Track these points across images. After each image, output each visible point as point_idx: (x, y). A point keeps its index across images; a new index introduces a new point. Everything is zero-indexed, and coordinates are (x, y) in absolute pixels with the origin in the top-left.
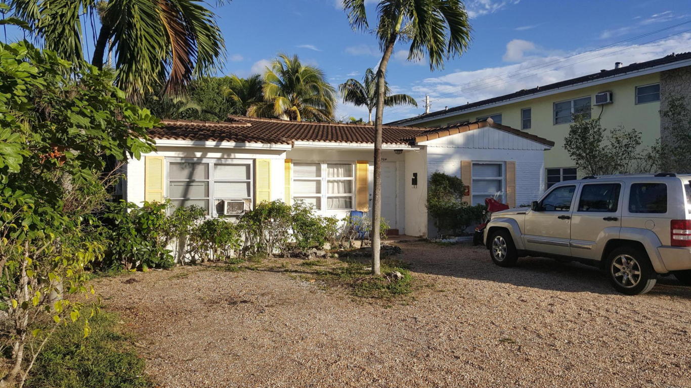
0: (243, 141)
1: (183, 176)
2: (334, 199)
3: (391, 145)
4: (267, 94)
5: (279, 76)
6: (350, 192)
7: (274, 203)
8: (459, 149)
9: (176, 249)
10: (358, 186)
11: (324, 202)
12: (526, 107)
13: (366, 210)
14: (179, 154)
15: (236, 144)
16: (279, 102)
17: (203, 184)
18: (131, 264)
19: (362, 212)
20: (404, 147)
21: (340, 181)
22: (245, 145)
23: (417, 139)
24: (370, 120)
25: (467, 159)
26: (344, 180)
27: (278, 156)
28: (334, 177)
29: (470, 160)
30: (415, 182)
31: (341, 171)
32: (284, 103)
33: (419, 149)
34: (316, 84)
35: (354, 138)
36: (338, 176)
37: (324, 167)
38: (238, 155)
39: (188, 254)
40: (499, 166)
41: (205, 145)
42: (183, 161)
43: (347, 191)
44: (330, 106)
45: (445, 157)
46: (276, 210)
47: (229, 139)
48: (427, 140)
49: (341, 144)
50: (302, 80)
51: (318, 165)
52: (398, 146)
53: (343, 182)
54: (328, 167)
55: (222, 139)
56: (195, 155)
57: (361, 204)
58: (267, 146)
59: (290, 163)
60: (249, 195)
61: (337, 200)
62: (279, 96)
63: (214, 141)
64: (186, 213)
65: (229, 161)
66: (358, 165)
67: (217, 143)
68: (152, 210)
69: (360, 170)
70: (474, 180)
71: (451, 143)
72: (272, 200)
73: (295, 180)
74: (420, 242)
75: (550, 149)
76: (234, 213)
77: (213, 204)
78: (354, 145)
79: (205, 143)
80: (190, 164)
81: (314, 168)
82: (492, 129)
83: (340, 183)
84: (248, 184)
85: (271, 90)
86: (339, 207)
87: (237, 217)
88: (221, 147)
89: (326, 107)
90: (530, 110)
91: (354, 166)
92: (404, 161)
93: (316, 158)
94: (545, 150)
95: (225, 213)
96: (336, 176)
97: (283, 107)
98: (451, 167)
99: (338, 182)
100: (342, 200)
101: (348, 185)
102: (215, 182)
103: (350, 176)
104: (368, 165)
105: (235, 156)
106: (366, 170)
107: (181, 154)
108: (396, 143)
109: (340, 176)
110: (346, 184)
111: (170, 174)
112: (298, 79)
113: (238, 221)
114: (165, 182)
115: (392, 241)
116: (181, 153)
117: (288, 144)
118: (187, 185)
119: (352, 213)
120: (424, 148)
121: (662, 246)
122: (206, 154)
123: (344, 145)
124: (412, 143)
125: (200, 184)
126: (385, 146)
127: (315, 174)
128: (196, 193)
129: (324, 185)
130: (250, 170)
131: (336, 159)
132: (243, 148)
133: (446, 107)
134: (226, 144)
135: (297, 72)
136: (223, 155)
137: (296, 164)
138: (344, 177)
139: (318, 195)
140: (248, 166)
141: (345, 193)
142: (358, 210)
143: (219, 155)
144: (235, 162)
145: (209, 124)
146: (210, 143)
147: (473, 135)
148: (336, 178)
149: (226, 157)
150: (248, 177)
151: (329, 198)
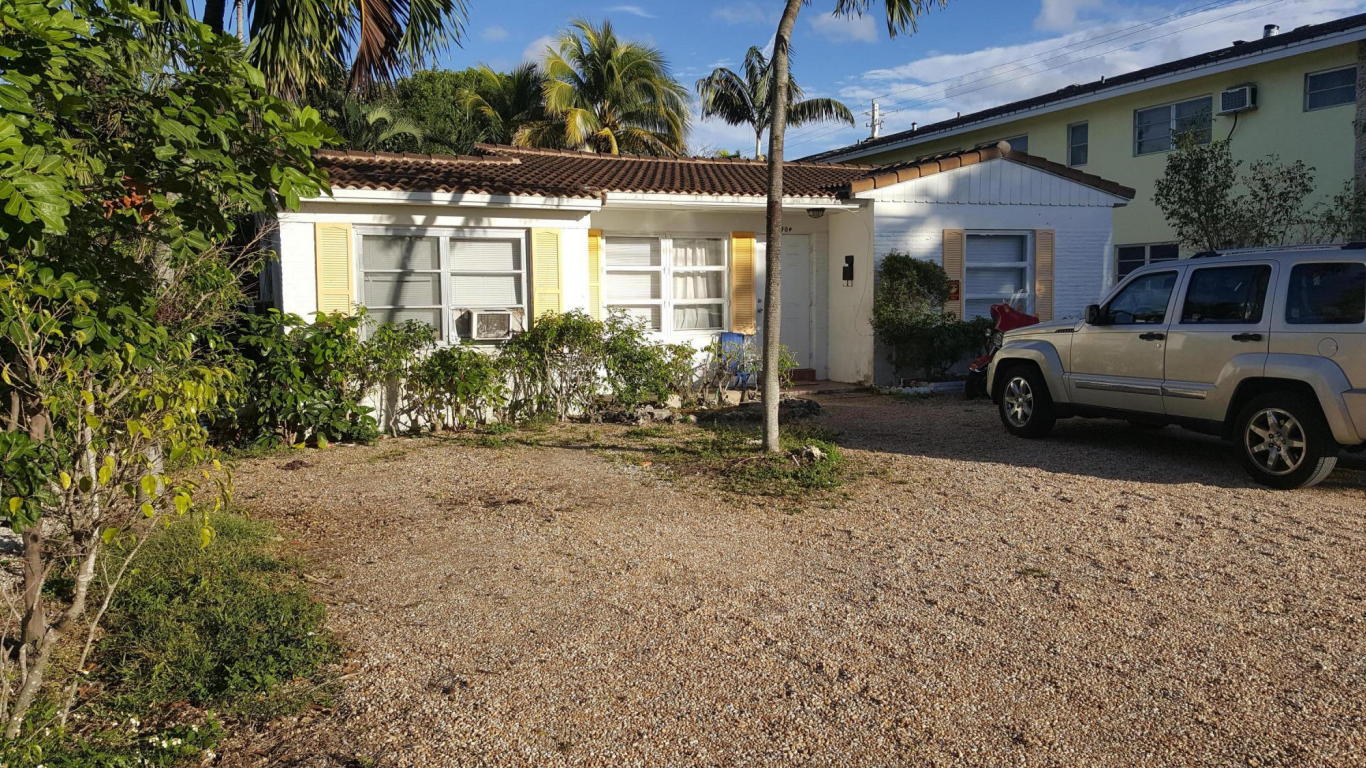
0: (506, 192)
1: (389, 261)
2: (688, 310)
3: (800, 200)
4: (553, 102)
5: (574, 66)
6: (719, 295)
7: (568, 316)
8: (939, 206)
9: (381, 405)
10: (735, 283)
11: (667, 315)
12: (1075, 121)
13: (750, 331)
14: (381, 219)
15: (492, 198)
16: (575, 118)
17: (429, 278)
18: (296, 434)
19: (743, 336)
20: (827, 202)
21: (699, 273)
22: (510, 199)
23: (855, 186)
24: (759, 154)
25: (954, 226)
26: (707, 272)
27: (574, 222)
28: (686, 265)
29: (962, 228)
30: (848, 274)
31: (701, 253)
32: (586, 120)
33: (857, 206)
34: (648, 82)
35: (727, 185)
36: (694, 263)
37: (666, 244)
38: (496, 221)
39: (405, 415)
40: (1022, 239)
41: (431, 200)
42: (390, 233)
43: (712, 292)
44: (677, 126)
45: (912, 223)
46: (572, 331)
47: (478, 187)
48: (875, 188)
49: (699, 198)
50: (618, 77)
51: (654, 241)
52: (814, 201)
53: (705, 275)
54: (675, 246)
55: (463, 189)
56: (412, 221)
57: (740, 320)
58: (552, 203)
59: (599, 238)
60: (519, 301)
61: (694, 311)
62: (576, 106)
63: (448, 191)
64: (398, 336)
65: (479, 234)
66: (735, 241)
67: (454, 197)
68: (332, 329)
69: (738, 251)
70: (968, 269)
71: (925, 193)
72: (564, 310)
73: (609, 272)
74: (859, 394)
75: (1125, 205)
76: (491, 336)
77: (451, 318)
78: (727, 201)
79: (430, 196)
80: (402, 238)
81: (646, 248)
82: (1007, 164)
83: (699, 278)
84: (518, 278)
85: (560, 93)
86: (697, 326)
87: (497, 343)
88: (461, 204)
89: (670, 128)
90: (1085, 127)
91: (726, 242)
92: (827, 232)
93: (649, 227)
94: (1116, 206)
95: (475, 335)
96: (690, 263)
97: (583, 129)
98: (922, 243)
99: (694, 275)
100: (703, 312)
101: (715, 282)
102: (452, 275)
103: (718, 262)
104: (754, 240)
105: (490, 222)
106: (751, 250)
107: (385, 219)
108: (811, 195)
109: (699, 263)
110: (710, 279)
111: (365, 259)
112: (610, 70)
113: (498, 352)
114: (356, 275)
115: (801, 392)
116: (384, 216)
117: (594, 197)
118: (398, 281)
119: (722, 337)
120: (867, 203)
121: (1352, 390)
122: (434, 219)
123: (707, 200)
124: (844, 194)
125: (423, 278)
126: (788, 202)
127: (649, 260)
128: (416, 296)
129: (666, 282)
130: (521, 251)
131: (690, 228)
132: (506, 206)
133: (914, 124)
134: (471, 198)
135: (609, 56)
136: (467, 221)
137: (610, 239)
138: (707, 264)
139: (656, 302)
140: (516, 243)
141: (709, 296)
142: (735, 331)
143: (458, 221)
144: (491, 234)
145: (438, 160)
146: (441, 197)
147: (968, 177)
148: (690, 268)
149: (472, 224)
150: (517, 265)
151: (677, 307)
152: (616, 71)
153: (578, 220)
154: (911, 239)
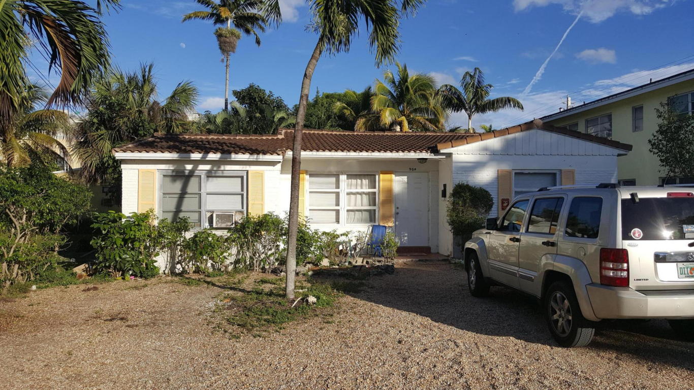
0: (230, 153)
1: (177, 187)
2: (357, 212)
3: (408, 154)
4: (376, 106)
5: (389, 87)
6: (375, 205)
7: (266, 216)
8: (494, 156)
9: (167, 259)
10: (381, 198)
11: (343, 215)
13: (391, 224)
14: (169, 167)
15: (221, 156)
16: (385, 112)
17: (196, 196)
18: (121, 272)
19: (386, 227)
20: (425, 155)
21: (364, 193)
22: (231, 156)
23: (439, 146)
24: (470, 127)
25: (505, 167)
26: (369, 192)
27: (272, 167)
28: (357, 188)
29: (511, 169)
30: (444, 195)
31: (366, 182)
32: (391, 114)
33: (444, 157)
34: (425, 93)
36: (362, 188)
37: (343, 178)
38: (228, 167)
39: (179, 265)
40: (554, 174)
41: (190, 157)
42: (174, 174)
43: (371, 203)
45: (478, 166)
47: (216, 150)
48: (452, 147)
50: (411, 91)
51: (337, 176)
52: (417, 154)
53: (368, 194)
54: (348, 179)
55: (207, 152)
56: (185, 167)
57: (385, 218)
59: (305, 175)
60: (243, 208)
61: (360, 213)
62: (388, 107)
63: (200, 153)
64: (179, 224)
65: (220, 174)
66: (381, 175)
67: (203, 156)
68: (141, 220)
69: (383, 180)
70: (515, 192)
71: (486, 149)
72: (265, 212)
73: (310, 192)
75: (626, 155)
76: (224, 226)
77: (205, 216)
78: (377, 155)
79: (190, 156)
80: (181, 177)
81: (333, 180)
82: (541, 132)
83: (364, 195)
84: (242, 195)
85: (380, 102)
86: (362, 221)
87: (229, 229)
88: (207, 159)
90: (642, 108)
91: (377, 176)
92: (438, 171)
93: (333, 169)
94: (619, 155)
95: (214, 226)
96: (359, 187)
97: (390, 118)
98: (485, 176)
99: (361, 194)
100: (366, 215)
101: (372, 197)
102: (207, 194)
103: (375, 188)
104: (393, 176)
105: (224, 168)
106: (391, 180)
107: (171, 167)
108: (415, 151)
109: (364, 187)
110: (371, 196)
111: (162, 186)
112: (407, 88)
113: (229, 234)
114: (157, 194)
116: (171, 165)
117: (279, 155)
118: (180, 198)
119: (374, 227)
120: (449, 155)
121: (593, 284)
122: (197, 167)
123: (364, 155)
124: (435, 151)
125: (193, 196)
127: (334, 186)
128: (189, 204)
129: (343, 198)
130: (244, 180)
131: (356, 170)
132: (229, 159)
134: (212, 156)
135: (406, 81)
136: (213, 167)
137: (311, 175)
138: (369, 188)
139: (337, 208)
140: (242, 177)
141: (370, 205)
142: (381, 224)
143: (208, 167)
144: (226, 174)
146: (196, 156)
147: (515, 139)
148: (360, 190)
149: (215, 169)
150: (242, 190)
151: (348, 211)
152: (410, 88)
153: (274, 166)
154: (476, 174)
